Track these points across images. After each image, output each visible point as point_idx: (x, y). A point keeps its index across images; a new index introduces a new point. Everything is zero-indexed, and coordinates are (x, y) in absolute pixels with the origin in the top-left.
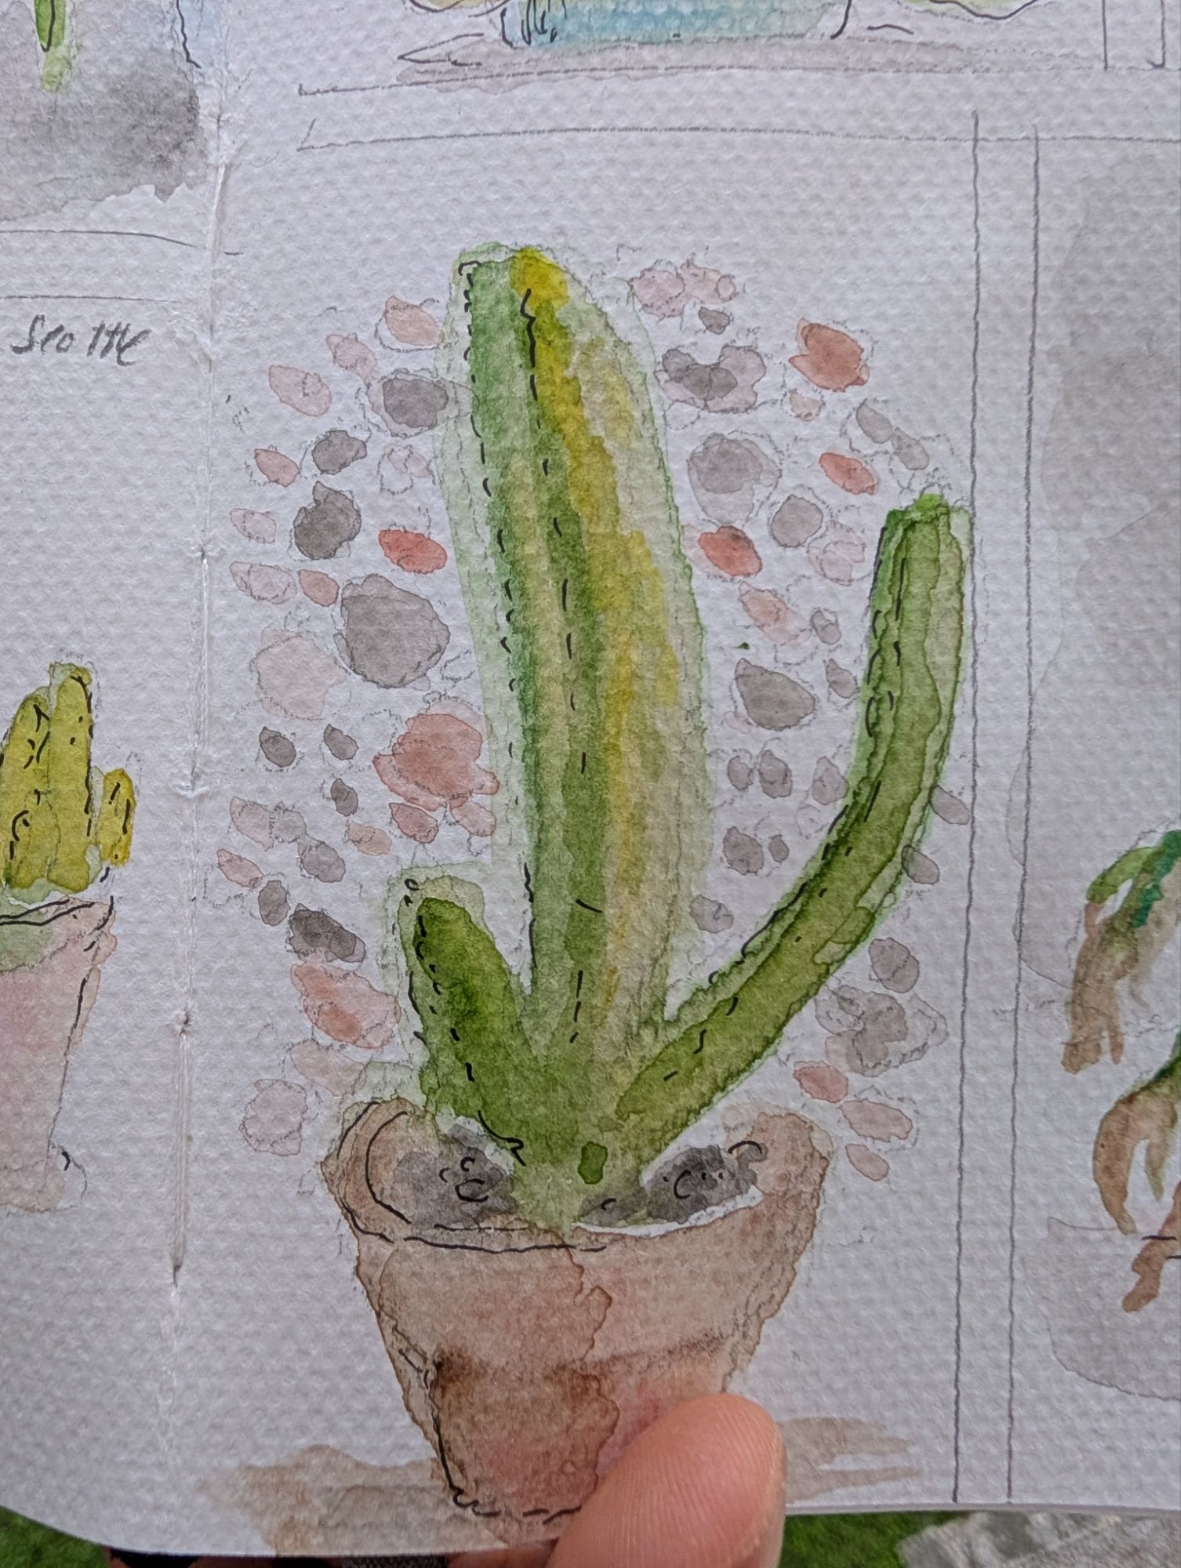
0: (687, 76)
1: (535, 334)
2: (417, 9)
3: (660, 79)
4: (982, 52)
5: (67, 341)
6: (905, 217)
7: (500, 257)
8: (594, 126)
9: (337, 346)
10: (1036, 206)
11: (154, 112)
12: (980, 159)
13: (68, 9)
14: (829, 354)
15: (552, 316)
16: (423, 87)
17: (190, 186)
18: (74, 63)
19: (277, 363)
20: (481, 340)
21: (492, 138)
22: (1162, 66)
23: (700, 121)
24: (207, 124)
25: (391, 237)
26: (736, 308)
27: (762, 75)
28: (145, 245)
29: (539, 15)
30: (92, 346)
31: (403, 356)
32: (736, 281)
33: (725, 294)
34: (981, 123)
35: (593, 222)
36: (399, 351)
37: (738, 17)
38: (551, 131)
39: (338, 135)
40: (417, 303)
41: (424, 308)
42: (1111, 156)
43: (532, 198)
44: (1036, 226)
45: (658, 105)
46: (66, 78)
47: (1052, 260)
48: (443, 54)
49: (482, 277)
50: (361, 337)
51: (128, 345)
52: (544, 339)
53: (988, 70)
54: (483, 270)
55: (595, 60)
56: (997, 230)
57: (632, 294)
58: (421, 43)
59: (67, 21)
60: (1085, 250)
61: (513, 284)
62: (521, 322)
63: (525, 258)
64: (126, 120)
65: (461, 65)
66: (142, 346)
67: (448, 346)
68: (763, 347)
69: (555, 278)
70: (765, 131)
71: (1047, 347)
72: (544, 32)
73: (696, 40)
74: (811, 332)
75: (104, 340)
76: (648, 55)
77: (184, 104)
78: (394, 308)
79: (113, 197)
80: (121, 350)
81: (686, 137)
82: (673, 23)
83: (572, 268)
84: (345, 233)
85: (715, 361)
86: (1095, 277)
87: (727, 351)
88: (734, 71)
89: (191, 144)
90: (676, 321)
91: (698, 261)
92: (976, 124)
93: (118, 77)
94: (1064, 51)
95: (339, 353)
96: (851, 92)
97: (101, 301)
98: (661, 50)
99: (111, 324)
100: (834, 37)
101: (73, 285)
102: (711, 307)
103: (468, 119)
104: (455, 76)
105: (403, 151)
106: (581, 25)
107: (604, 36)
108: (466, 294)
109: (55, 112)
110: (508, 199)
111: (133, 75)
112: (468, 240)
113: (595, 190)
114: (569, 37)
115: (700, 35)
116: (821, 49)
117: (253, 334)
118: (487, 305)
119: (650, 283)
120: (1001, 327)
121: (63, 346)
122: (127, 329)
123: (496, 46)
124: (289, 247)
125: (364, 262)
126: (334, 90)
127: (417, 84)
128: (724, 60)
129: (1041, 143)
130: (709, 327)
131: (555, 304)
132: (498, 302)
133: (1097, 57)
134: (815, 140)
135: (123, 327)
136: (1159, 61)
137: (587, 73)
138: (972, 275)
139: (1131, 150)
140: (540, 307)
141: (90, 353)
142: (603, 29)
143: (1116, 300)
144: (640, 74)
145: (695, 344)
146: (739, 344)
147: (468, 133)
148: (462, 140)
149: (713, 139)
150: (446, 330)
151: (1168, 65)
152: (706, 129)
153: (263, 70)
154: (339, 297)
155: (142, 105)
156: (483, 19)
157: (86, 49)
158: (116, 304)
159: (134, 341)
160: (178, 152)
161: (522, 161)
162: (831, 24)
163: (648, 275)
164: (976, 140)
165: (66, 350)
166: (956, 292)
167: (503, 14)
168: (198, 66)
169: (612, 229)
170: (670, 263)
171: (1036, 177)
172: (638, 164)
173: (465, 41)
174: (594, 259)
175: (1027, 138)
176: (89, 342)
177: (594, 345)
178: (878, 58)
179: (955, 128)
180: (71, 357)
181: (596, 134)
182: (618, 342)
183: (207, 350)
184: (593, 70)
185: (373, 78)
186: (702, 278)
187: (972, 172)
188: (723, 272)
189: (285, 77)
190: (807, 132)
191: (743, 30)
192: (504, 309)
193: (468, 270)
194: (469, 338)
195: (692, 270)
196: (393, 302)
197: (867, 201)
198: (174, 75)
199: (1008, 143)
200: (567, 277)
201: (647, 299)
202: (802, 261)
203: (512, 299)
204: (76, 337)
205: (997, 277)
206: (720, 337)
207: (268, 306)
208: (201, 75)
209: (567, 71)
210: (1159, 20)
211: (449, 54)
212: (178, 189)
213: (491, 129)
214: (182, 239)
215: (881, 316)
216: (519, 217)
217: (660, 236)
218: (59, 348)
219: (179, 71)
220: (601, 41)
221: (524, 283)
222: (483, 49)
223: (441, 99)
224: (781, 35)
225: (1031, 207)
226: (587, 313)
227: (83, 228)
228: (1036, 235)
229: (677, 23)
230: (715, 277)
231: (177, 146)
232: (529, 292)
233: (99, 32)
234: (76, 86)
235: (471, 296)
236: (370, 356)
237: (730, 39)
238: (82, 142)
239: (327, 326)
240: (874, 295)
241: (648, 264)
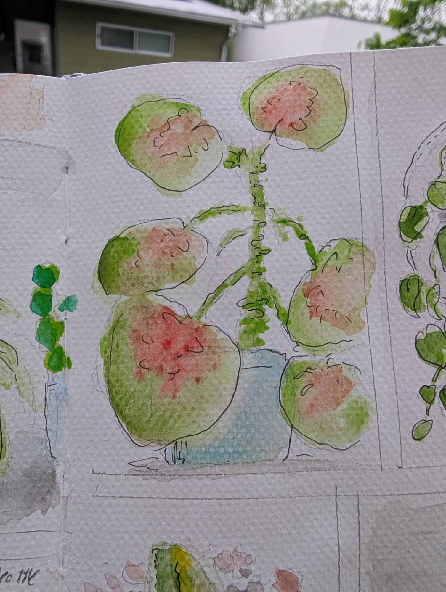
0: (232, 478)
1: (180, 580)
2: (134, 444)
3: (222, 479)
4: (337, 463)
5: (9, 578)
6: (312, 527)
7: (167, 548)
8: (199, 498)
9: (109, 579)
10: (359, 521)
11: (40, 480)
12: (338, 503)
13: (7, 443)
14: (287, 581)
15: (186, 573)
16: (137, 477)
17: (54, 508)
18: (10, 464)
19: (87, 581)
20: (161, 581)
21: (163, 500)
22: (402, 467)
23: (237, 496)
24: (59, 480)
25: (127, 537)
26: (252, 567)
27: (259, 476)
28: (38, 535)
29: (178, 452)
30: (19, 579)
31: (133, 586)
32: (253, 557)
33: (248, 562)
34: (338, 489)
35: (200, 536)
36: (131, 583)
37: (250, 454)
38: (183, 499)
39: (107, 493)
40: (137, 564)
41: (140, 566)
42: (384, 501)
43: (178, 525)
44: (359, 528)
45: (222, 489)
46: (7, 470)
47: (365, 540)
48: (144, 464)
49: (160, 555)
50: (117, 576)
51: (32, 577)
52: (184, 582)
53: (340, 470)
54: (161, 552)
55: (199, 471)
56: (345, 530)
57: (215, 564)
58: (136, 459)
59: (7, 448)
60: (377, 536)
61: (171, 559)
62: (175, 575)
63: (175, 548)
64: (29, 486)
65: (150, 469)
66: (37, 577)
67: (149, 582)
68: (263, 581)
69: (187, 558)
70: (261, 498)
71: (364, 571)
72: (180, 459)
73: (235, 463)
74: (280, 573)
75: (23, 576)
76: (218, 469)
77: (50, 475)
78: (129, 566)
79: (25, 518)
80: (29, 579)
81: (232, 501)
82: (226, 456)
83: (193, 554)
84: (110, 533)
85: (245, 588)
86: (380, 545)
87: (250, 584)
88: (249, 475)
89: (54, 490)
90: (230, 574)
91: (238, 550)
92: (336, 489)
93: (26, 468)
94: (366, 463)
95: (109, 582)
96: (291, 481)
97: (22, 560)
98: (223, 467)
99: (25, 570)
100: (284, 460)
101: (11, 555)
102: (243, 568)
103: (154, 492)
104: (149, 474)
105: (131, 502)
106: (193, 456)
107: (202, 461)
108: (155, 561)
109: (3, 485)
110: (169, 525)
111: (31, 467)
112: (154, 540)
113: (200, 523)
114: (189, 462)
115: (236, 461)
116: (279, 465)
117: (78, 568)
118: (162, 567)
119: (222, 559)
120: (348, 566)
121: (8, 580)
122: (31, 570)
123: (163, 463)
124: (90, 535)
125: (118, 546)
126: (105, 474)
127: (135, 475)
128: (245, 471)
129: (359, 497)
130: (243, 576)
131: (187, 568)
132: (166, 566)
133: (378, 465)
134: (279, 500)
135: (30, 570)
136: (400, 466)
137: (196, 476)
138: (337, 548)
139: (392, 498)
140: (182, 569)
141: (18, 582)
142: (201, 459)
143: (388, 553)
144: (215, 477)
145: (238, 583)
146: (254, 581)
147: (154, 497)
148: (152, 500)
149: (242, 502)
150: (148, 575)
151: (403, 467)
152: (240, 499)
153: (79, 460)
154: (109, 559)
155: (35, 478)
156: (158, 452)
157: (14, 458)
158: (27, 560)
159: (34, 575)
160: (49, 494)
161: (173, 510)
162: (283, 455)
163: (220, 556)
164: (336, 496)
165: (9, 581)
166: (331, 555)
167: (165, 451)
168: (55, 458)
169: (207, 538)
170: (228, 551)
171: (358, 510)
172: (216, 513)
173: (152, 460)
174: (201, 551)
175: (354, 495)
176: (18, 578)
177: (202, 584)
178: (300, 467)
179: (329, 491)
180: (11, 584)
181: (200, 501)
182: (210, 583)
183: (62, 573)
184: (198, 475)
185: (118, 471)
186: (239, 556)
187: (335, 508)
188: (248, 554)
189: (88, 465)
190: (276, 498)
191: (252, 459)
192: (169, 569)
193: (155, 552)
194: (156, 580)
195: (236, 553)
196: (128, 563)
197: (299, 521)
198: (47, 464)
199: (348, 497)
200: (191, 557)
201: (220, 565)
202: (276, 546)
203: (171, 565)
204: (13, 576)
205: (346, 548)
206: (247, 579)
207: (83, 557)
208: (57, 461)
209: (189, 476)
210: (399, 450)
211: (146, 465)
212: (49, 510)
213: (163, 496)
214: (51, 530)
215: (305, 566)
216: (174, 532)
217: (224, 540)
218: (6, 581)
219: (49, 462)
220: (201, 464)
221: (176, 559)
222: (158, 464)
223: (144, 482)
224: (265, 460)
225: (357, 521)
226: (199, 572)
227: (15, 531)
228: (359, 531)
229: (228, 456)
230: (244, 556)
231: (49, 492)
232: (177, 563)
233: (19, 451)
234: (11, 474)
235: (157, 563)
236: (121, 585)
237: (247, 463)
238: (13, 496)
239: (105, 570)
240: (302, 558)
241: (220, 552)
